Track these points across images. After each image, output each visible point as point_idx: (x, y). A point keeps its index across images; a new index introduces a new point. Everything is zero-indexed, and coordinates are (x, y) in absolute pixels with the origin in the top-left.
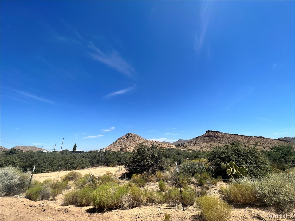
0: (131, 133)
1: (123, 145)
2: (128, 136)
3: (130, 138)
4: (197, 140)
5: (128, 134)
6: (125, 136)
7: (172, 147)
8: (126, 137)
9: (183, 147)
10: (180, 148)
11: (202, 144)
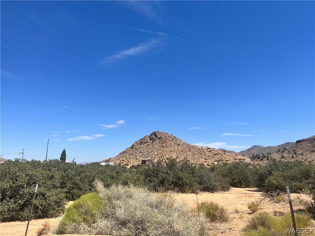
0: (160, 131)
1: (146, 153)
2: (154, 136)
3: (158, 141)
4: (297, 148)
5: (155, 134)
6: (149, 137)
7: (244, 160)
8: (151, 139)
9: (268, 160)
10: (261, 163)
11: (309, 156)
